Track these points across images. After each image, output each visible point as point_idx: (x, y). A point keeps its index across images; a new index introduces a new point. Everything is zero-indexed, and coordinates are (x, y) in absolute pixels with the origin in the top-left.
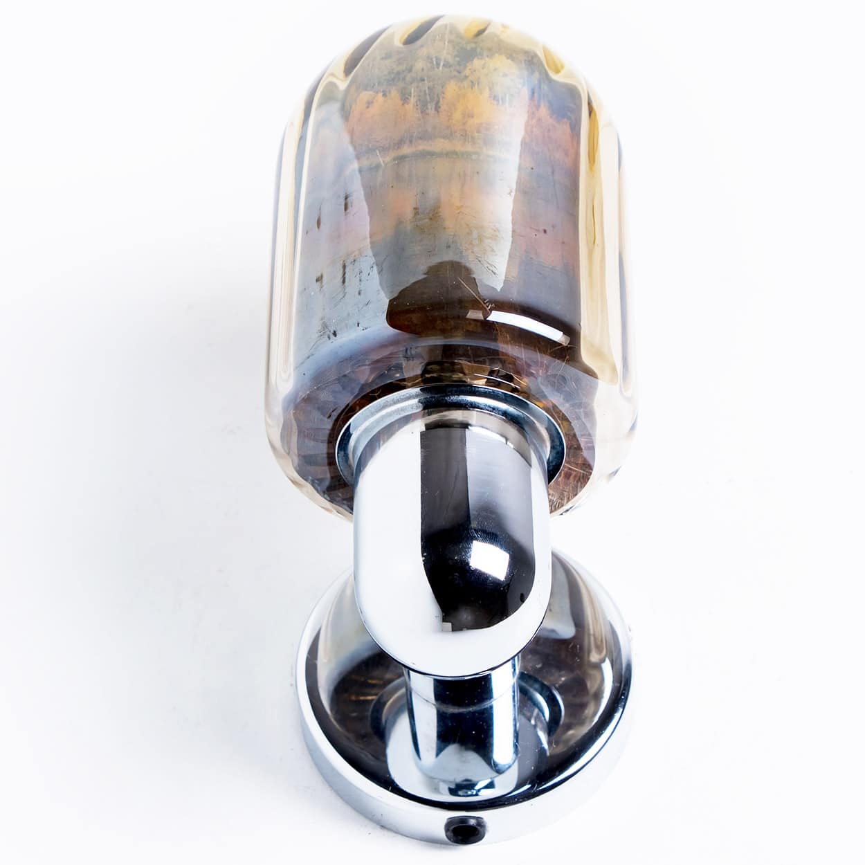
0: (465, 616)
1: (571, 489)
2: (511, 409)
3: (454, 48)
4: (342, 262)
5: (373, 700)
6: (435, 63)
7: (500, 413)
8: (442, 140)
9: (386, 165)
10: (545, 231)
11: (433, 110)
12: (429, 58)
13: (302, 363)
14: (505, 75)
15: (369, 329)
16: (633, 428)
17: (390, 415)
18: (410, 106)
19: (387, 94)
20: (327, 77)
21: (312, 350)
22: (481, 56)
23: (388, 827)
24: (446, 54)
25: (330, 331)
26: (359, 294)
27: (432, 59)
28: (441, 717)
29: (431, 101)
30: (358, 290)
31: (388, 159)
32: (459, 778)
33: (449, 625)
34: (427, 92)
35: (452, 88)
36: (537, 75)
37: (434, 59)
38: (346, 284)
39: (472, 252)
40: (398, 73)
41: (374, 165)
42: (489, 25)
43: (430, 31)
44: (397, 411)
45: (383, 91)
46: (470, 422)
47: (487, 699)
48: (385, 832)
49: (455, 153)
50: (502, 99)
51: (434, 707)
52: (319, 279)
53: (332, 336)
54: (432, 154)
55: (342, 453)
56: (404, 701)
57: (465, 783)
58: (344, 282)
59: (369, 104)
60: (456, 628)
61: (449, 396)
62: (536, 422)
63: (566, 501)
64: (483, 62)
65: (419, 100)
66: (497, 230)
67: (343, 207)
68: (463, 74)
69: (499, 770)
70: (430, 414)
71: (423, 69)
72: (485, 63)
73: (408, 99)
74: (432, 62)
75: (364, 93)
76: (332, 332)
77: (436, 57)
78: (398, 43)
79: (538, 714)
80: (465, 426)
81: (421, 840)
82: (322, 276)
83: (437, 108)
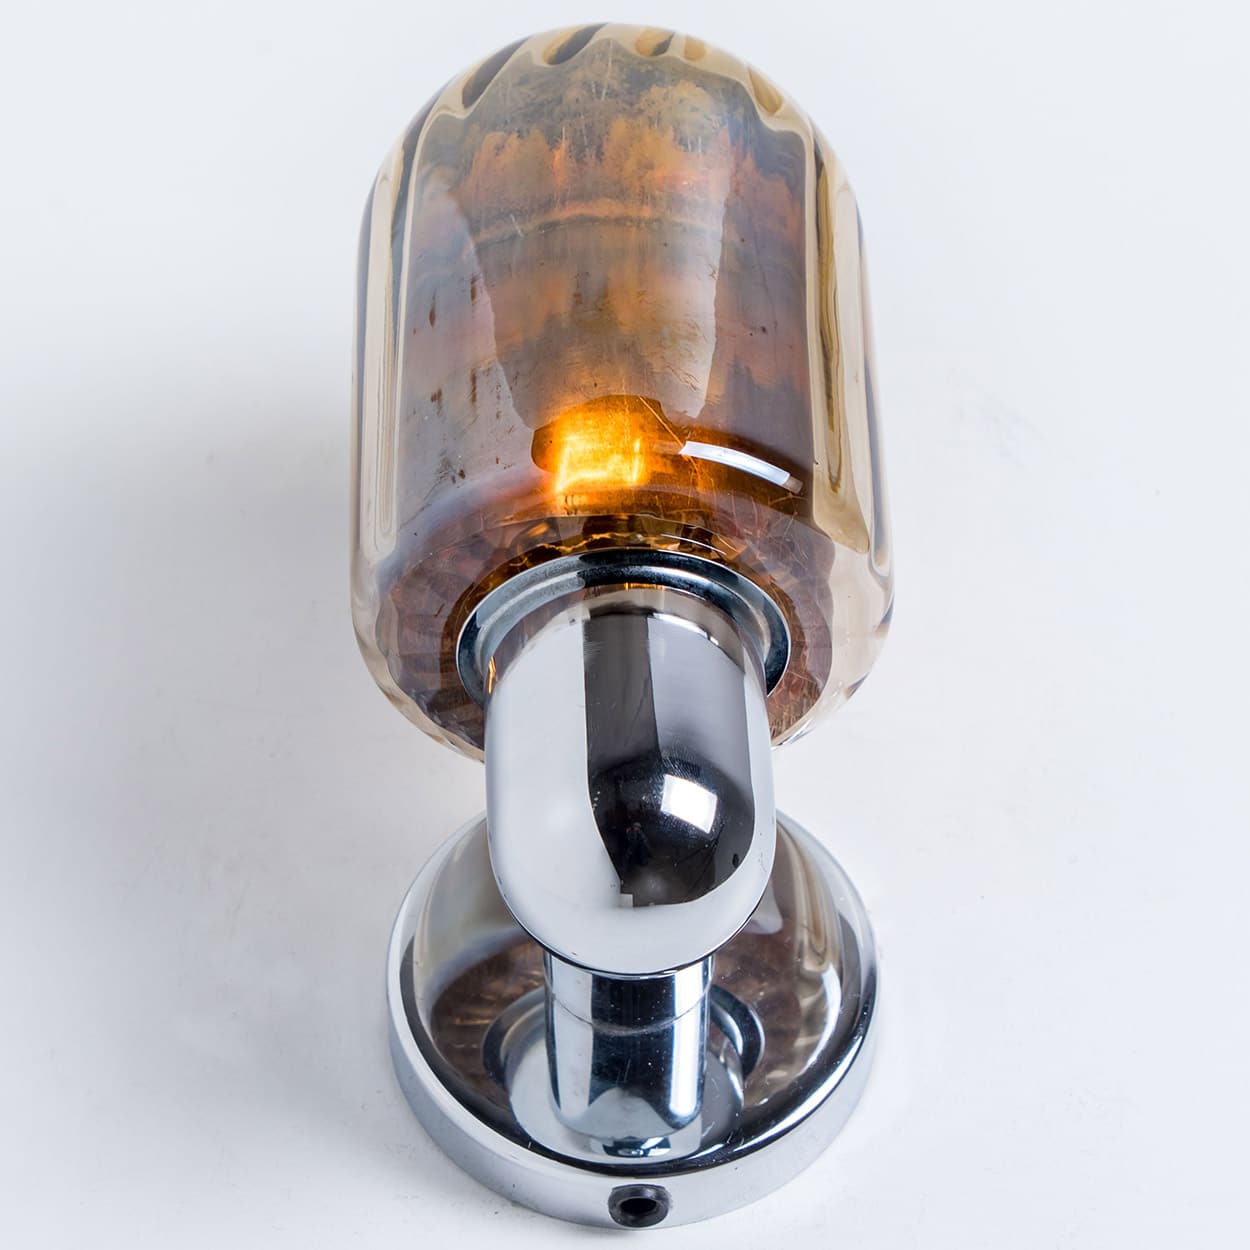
0: (653, 886)
1: (792, 708)
2: (716, 586)
3: (621, 70)
4: (469, 372)
5: (487, 1025)
6: (594, 90)
7: (701, 591)
8: (609, 200)
9: (526, 235)
10: (764, 330)
11: (594, 157)
12: (586, 84)
13: (413, 518)
14: (694, 110)
15: (513, 468)
16: (886, 619)
17: (539, 594)
18: (559, 154)
19: (525, 134)
20: (439, 110)
21: (427, 500)
22: (661, 82)
23: (525, 1202)
24: (611, 77)
25: (455, 471)
26: (498, 416)
27: (589, 86)
28: (600, 1042)
29: (589, 145)
30: (496, 411)
31: (530, 227)
32: (621, 1135)
33: (629, 897)
34: (584, 132)
35: (620, 127)
36: (741, 110)
37: (594, 86)
38: (477, 403)
39: (662, 357)
40: (542, 105)
41: (506, 237)
42: (671, 37)
43: (588, 45)
44: (551, 588)
45: (519, 132)
46: (655, 607)
47: (667, 1016)
48: (519, 1211)
49: (628, 218)
50: (692, 143)
51: (590, 1028)
52: (437, 397)
53: (458, 478)
54: (593, 220)
55: (467, 651)
56: (543, 1020)
57: (628, 1140)
58: (474, 399)
59: (499, 149)
60: (640, 903)
61: (627, 566)
62: (750, 606)
63: (784, 727)
64: (665, 90)
65: (573, 143)
66: (695, 327)
67: (469, 295)
68: (636, 106)
69: (678, 1123)
70: (597, 594)
71: (577, 100)
72: (667, 93)
73: (557, 141)
74: (590, 90)
75: (491, 134)
76: (458, 471)
77: (596, 83)
78: (539, 62)
79: (728, 1046)
80: (649, 612)
81: (571, 1222)
82: (440, 393)
83: (599, 154)
